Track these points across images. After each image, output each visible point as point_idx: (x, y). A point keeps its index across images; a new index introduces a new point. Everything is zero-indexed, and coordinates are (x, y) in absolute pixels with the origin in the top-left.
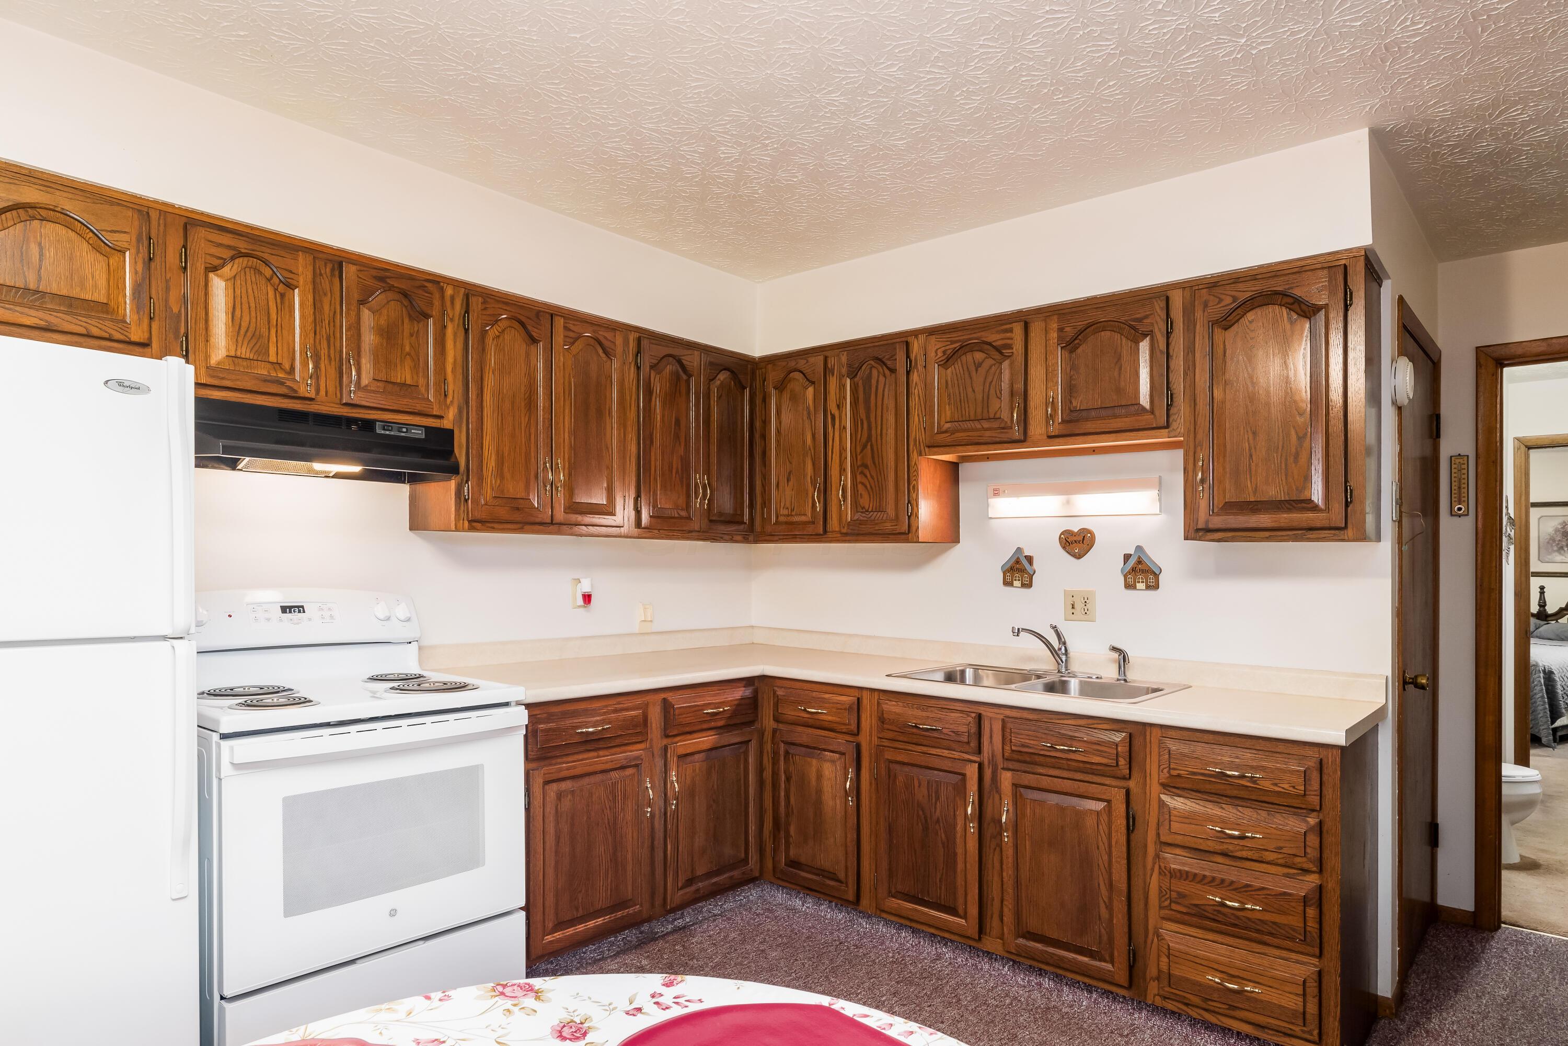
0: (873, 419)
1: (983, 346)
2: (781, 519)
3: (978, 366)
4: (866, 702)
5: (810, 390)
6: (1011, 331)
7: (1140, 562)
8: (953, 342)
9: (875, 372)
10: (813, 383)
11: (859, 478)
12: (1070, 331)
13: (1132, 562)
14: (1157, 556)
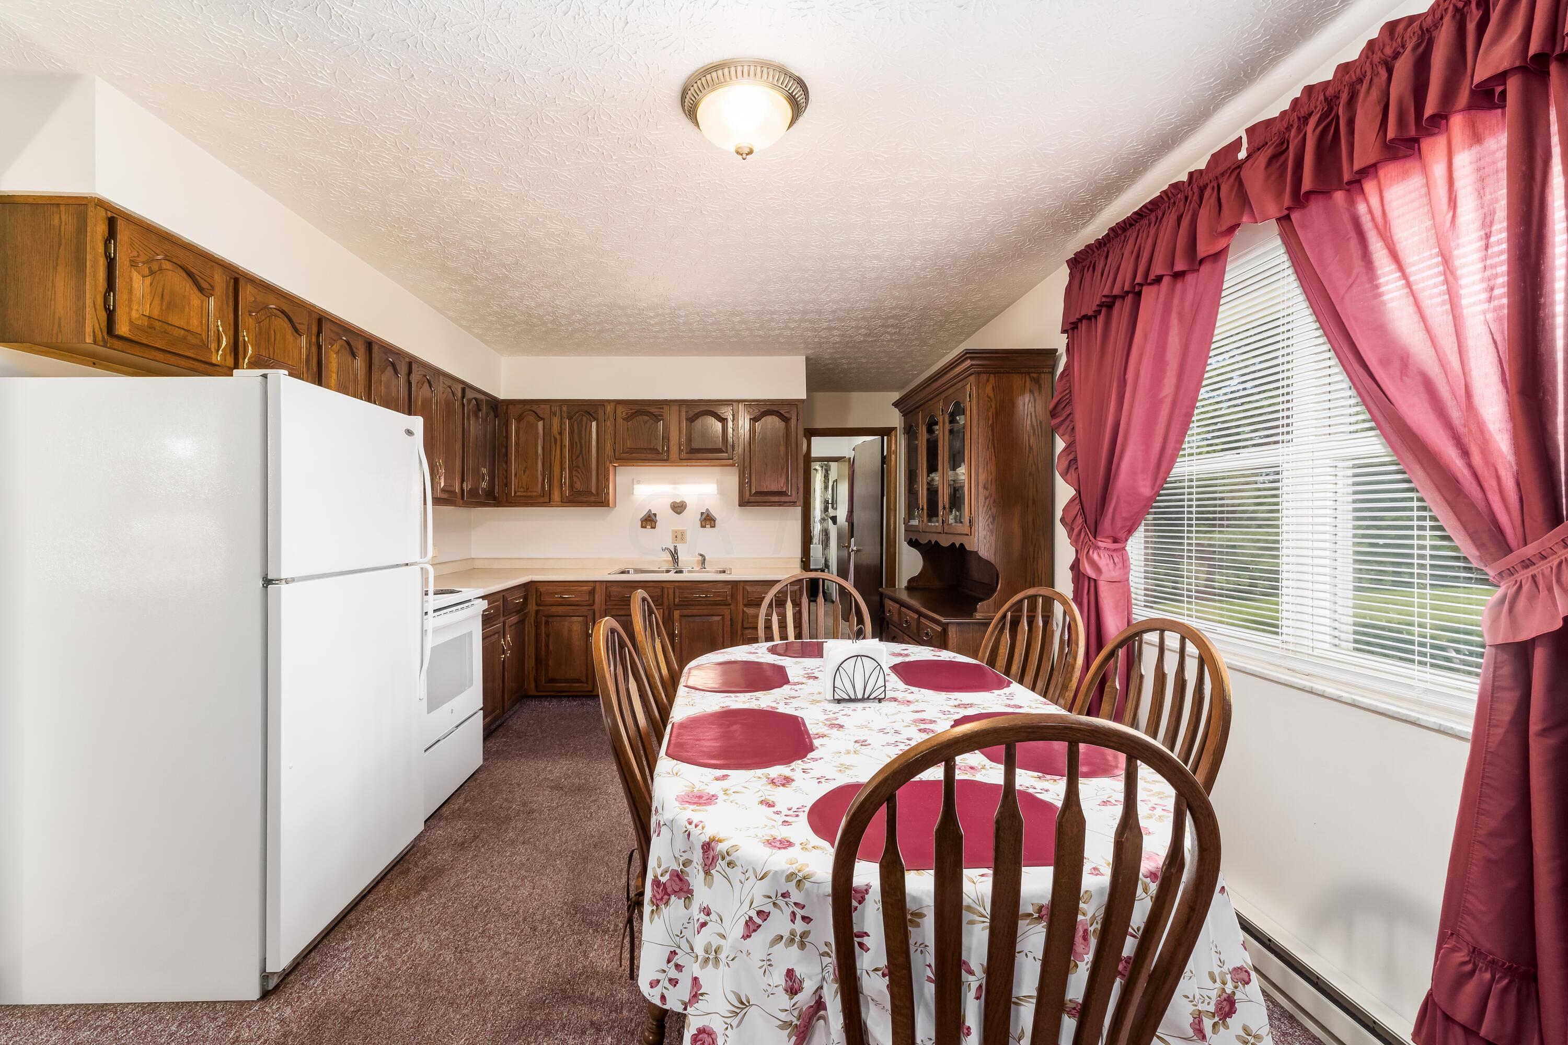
0: (583, 442)
1: (647, 413)
2: (518, 494)
3: (645, 423)
4: (598, 588)
5: (540, 424)
6: (663, 408)
7: (708, 515)
8: (631, 409)
9: (585, 419)
10: (541, 419)
11: (574, 473)
12: (691, 414)
13: (704, 516)
14: (714, 513)
